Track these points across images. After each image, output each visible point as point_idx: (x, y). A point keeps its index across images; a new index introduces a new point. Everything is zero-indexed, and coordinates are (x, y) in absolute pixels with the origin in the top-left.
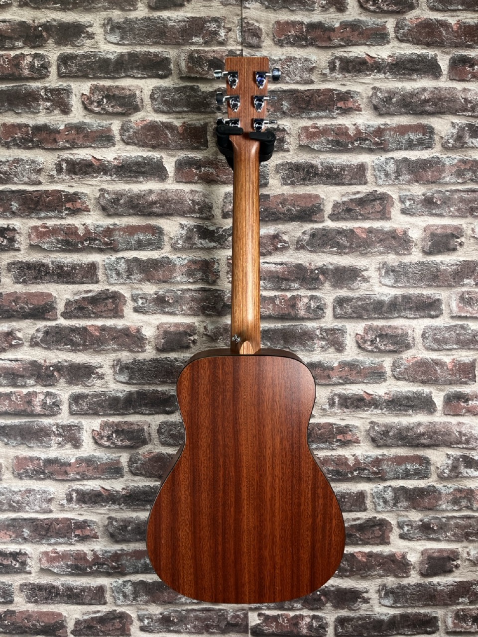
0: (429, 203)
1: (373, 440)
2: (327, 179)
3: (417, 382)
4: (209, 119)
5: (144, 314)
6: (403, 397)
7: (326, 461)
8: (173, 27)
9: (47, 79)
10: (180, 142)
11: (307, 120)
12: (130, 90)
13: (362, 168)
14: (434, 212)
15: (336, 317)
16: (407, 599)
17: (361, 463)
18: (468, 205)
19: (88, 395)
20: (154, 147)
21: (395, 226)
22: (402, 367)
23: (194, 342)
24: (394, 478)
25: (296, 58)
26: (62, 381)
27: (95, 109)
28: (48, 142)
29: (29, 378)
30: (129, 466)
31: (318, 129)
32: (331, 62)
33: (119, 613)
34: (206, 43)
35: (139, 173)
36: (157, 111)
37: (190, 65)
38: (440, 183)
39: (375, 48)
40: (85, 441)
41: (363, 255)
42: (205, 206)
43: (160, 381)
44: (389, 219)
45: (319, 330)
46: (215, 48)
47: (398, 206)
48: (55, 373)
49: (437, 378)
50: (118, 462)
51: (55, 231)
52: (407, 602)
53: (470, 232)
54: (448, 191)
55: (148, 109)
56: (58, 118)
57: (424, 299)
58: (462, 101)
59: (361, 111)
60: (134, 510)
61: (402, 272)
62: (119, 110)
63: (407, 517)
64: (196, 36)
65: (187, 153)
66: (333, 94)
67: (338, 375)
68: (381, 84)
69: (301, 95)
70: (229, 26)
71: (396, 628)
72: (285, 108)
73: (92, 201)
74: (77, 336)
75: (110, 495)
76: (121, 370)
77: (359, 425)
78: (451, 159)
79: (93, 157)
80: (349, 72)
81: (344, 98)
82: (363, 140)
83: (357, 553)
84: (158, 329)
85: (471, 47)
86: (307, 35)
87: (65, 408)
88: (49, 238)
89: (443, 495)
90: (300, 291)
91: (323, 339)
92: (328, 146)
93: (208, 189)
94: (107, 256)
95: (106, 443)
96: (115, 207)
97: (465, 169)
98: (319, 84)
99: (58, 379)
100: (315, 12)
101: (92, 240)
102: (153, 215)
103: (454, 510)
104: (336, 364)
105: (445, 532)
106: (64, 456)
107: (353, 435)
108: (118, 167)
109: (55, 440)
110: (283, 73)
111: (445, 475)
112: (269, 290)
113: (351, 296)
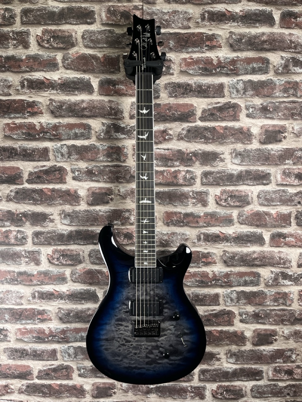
0: (264, 110)
1: (225, 262)
2: (198, 94)
3: (253, 226)
4: (121, 53)
5: (79, 181)
6: (244, 235)
7: (194, 275)
9: (14, 26)
10: (102, 68)
11: (185, 54)
12: (68, 32)
13: (221, 86)
14: (268, 116)
15: (203, 184)
16: (244, 359)
17: (217, 276)
18: (290, 111)
19: (44, 232)
20: (85, 71)
21: (242, 125)
22: (244, 216)
23: (112, 199)
24: (238, 286)
25: (178, 11)
26: (28, 223)
27: (46, 45)
28: (15, 68)
29: (6, 221)
30: (71, 277)
31: (193, 60)
32: (202, 14)
33: (66, 366)
34: (119, 1)
35: (74, 88)
36: (87, 47)
37: (108, 15)
38: (272, 97)
39: (231, 5)
40: (43, 261)
41: (221, 144)
42: (118, 111)
43: (90, 224)
44: (239, 120)
45: (191, 193)
46: (125, 4)
47: (244, 112)
48: (23, 218)
49: (266, 223)
50: (64, 274)
51: (20, 127)
52: (244, 361)
53: (291, 129)
54: (277, 102)
55: (80, 45)
56: (21, 51)
57: (260, 173)
58: (288, 42)
59: (222, 48)
60: (74, 304)
61: (246, 156)
62: (62, 46)
63: (245, 309)
65: (106, 76)
66: (203, 36)
67: (203, 221)
68: (235, 30)
69: (182, 37)
71: (237, 377)
72: (171, 45)
73: (45, 107)
74: (36, 195)
75: (59, 294)
76: (65, 217)
77: (216, 252)
78: (280, 81)
79: (45, 77)
80: (214, 21)
81: (211, 39)
82: (222, 67)
83: (213, 330)
84: (88, 191)
85: (295, 5)
87: (30, 240)
88: (17, 131)
89: (268, 296)
90: (180, 167)
91: (194, 198)
92: (199, 71)
93: (120, 99)
94: (55, 144)
95: (56, 262)
96: (60, 111)
97: (289, 88)
98: (194, 29)
99: (25, 222)
101: (45, 133)
102: (85, 117)
103: (275, 305)
104: (202, 214)
105: (268, 319)
106: (30, 270)
107: (212, 258)
108: (61, 84)
109: (24, 260)
110: (170, 21)
111: (269, 284)
112: (160, 166)
113: (213, 170)
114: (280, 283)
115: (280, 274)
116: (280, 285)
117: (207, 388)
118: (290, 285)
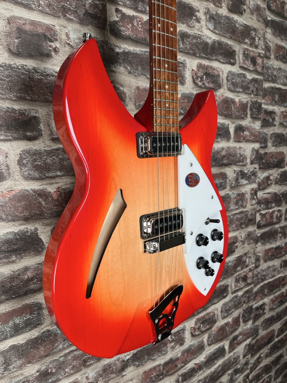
23: (56, 50)
49: (232, 113)
53: (248, 3)
57: (229, 48)
61: (218, 21)
71: (211, 301)
84: (9, 23)
89: (232, 199)
103: (236, 209)
104: (179, 96)
105: (232, 225)
111: (233, 185)
112: (128, 7)
113: (189, 32)
114: (239, 183)
115: (240, 173)
116: (239, 186)
117: (187, 329)
118: (246, 184)
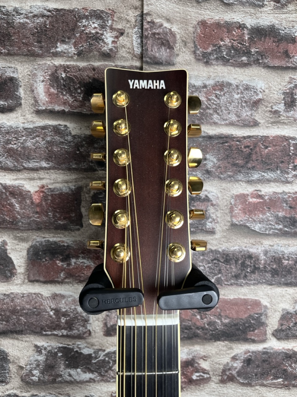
2: (273, 276)
4: (84, 181)
8: (23, 25)
11: (244, 185)
25: (229, 84)
31: (263, 198)
32: (287, 93)
34: (80, 54)
37: (52, 90)
46: (96, 64)
64: (63, 42)
65: (47, 235)
66: (289, 144)
69: (237, 145)
70: (120, 27)
72: (210, 165)
86: (250, 46)
92: (277, 226)
98: (267, 127)
100: (264, 9)
110: (209, 109)
